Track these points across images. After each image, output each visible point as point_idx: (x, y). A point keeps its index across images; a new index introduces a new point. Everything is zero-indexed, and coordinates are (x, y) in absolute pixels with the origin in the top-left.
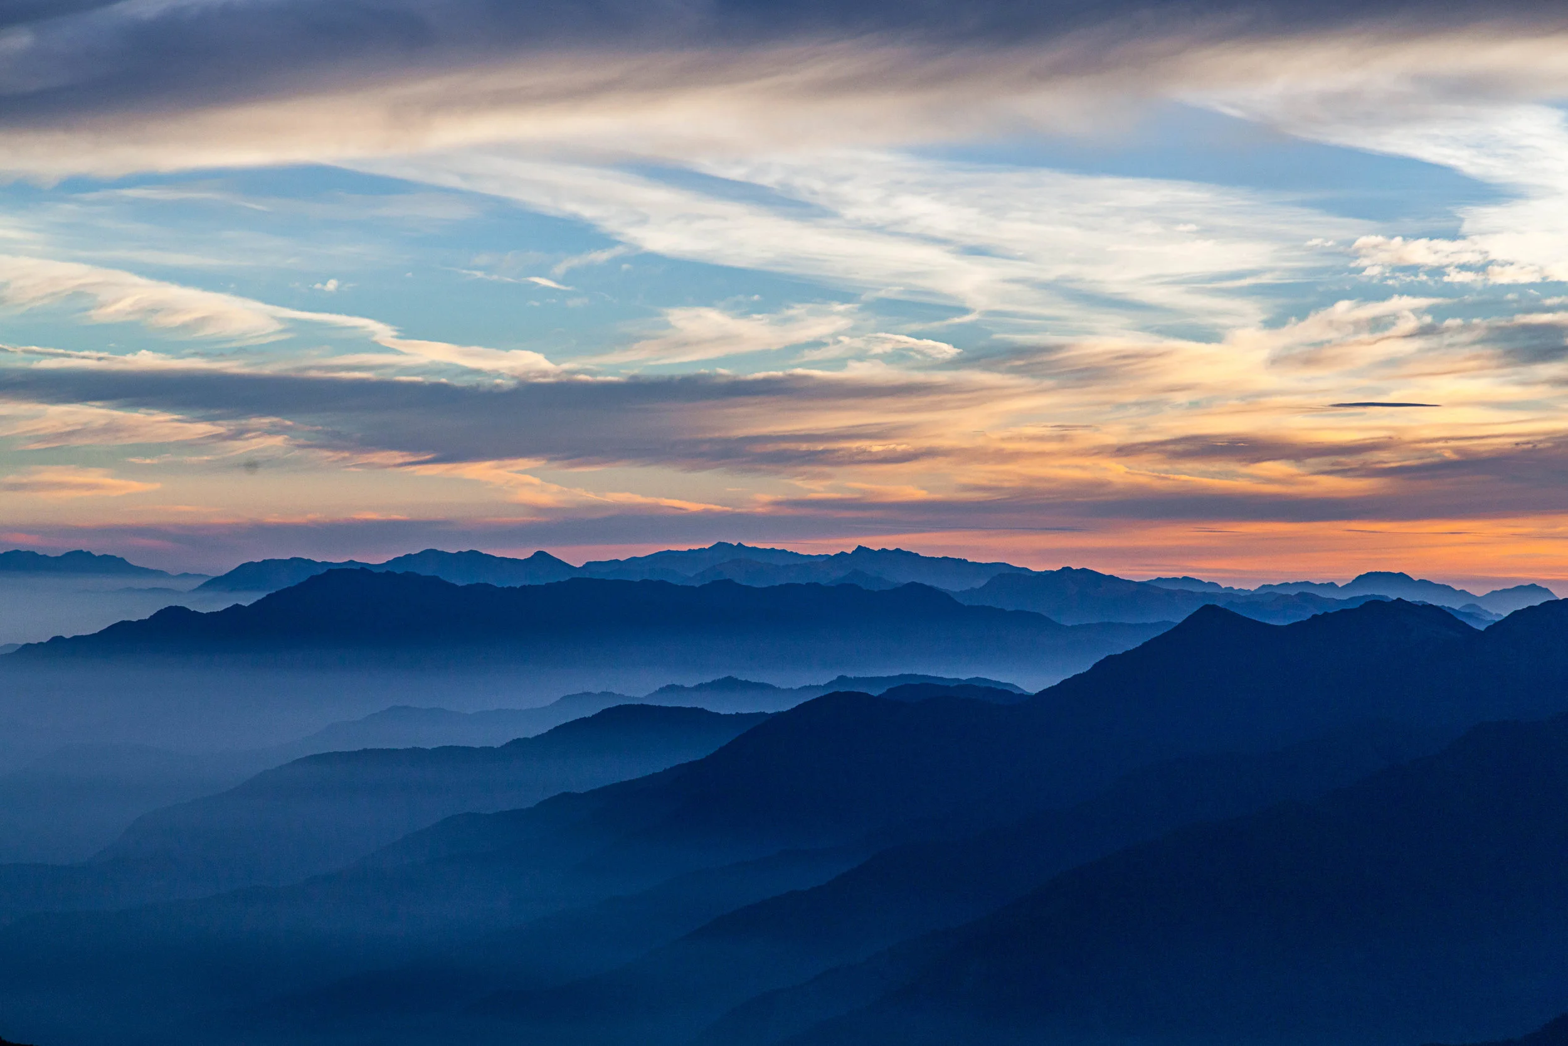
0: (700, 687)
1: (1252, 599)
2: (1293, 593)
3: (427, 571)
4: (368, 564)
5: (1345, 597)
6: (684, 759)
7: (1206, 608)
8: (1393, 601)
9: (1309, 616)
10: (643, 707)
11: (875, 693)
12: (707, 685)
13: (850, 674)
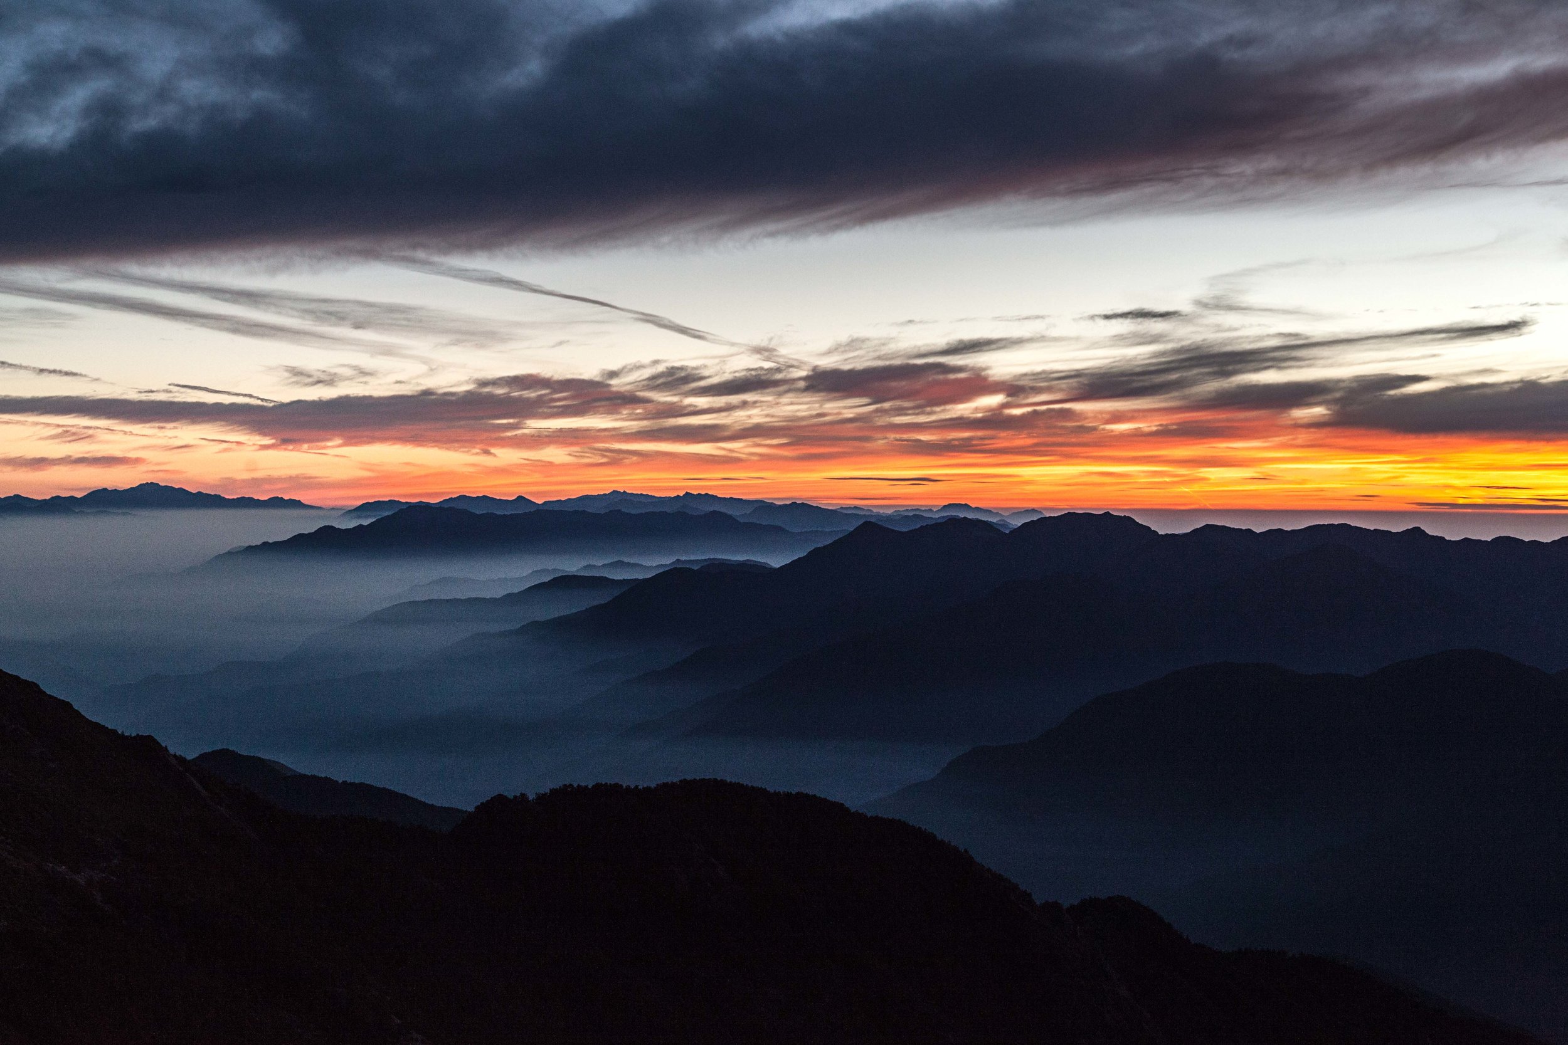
0: (604, 566)
1: (889, 518)
2: (911, 514)
3: (462, 506)
4: (429, 503)
5: (937, 516)
6: (596, 603)
7: (866, 523)
8: (962, 518)
9: (919, 526)
10: (574, 577)
11: (696, 568)
12: (608, 564)
13: (683, 558)
